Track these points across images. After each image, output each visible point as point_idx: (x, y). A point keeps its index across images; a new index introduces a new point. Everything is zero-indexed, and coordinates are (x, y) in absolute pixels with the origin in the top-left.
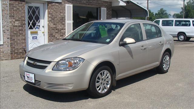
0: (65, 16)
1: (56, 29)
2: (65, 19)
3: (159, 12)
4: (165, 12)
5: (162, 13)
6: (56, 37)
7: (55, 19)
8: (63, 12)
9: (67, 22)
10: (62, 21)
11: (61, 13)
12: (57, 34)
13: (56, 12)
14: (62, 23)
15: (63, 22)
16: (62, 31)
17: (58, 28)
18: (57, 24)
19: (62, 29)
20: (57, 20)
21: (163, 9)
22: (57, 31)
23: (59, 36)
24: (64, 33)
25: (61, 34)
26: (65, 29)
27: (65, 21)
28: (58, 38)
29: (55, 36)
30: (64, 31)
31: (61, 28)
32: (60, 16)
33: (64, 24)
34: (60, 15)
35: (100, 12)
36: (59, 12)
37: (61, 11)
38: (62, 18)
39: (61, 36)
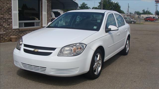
0: (11, 7)
1: (4, 19)
2: (11, 10)
3: (82, 6)
4: (86, 6)
5: (84, 7)
6: (4, 26)
7: (3, 9)
8: (10, 3)
9: (13, 12)
10: (9, 11)
11: (7, 4)
12: (5, 23)
13: (3, 3)
14: (8, 13)
15: (10, 13)
16: (9, 20)
17: (5, 17)
18: (5, 14)
19: (9, 19)
20: (4, 11)
21: (84, 3)
22: (4, 20)
23: (6, 25)
24: (10, 22)
25: (9, 24)
26: (12, 19)
27: (11, 11)
28: (5, 27)
29: (2, 25)
30: (11, 20)
31: (8, 17)
32: (7, 7)
33: (11, 15)
34: (7, 5)
35: (42, 4)
36: (6, 3)
37: (8, 2)
38: (9, 8)
39: (8, 25)
